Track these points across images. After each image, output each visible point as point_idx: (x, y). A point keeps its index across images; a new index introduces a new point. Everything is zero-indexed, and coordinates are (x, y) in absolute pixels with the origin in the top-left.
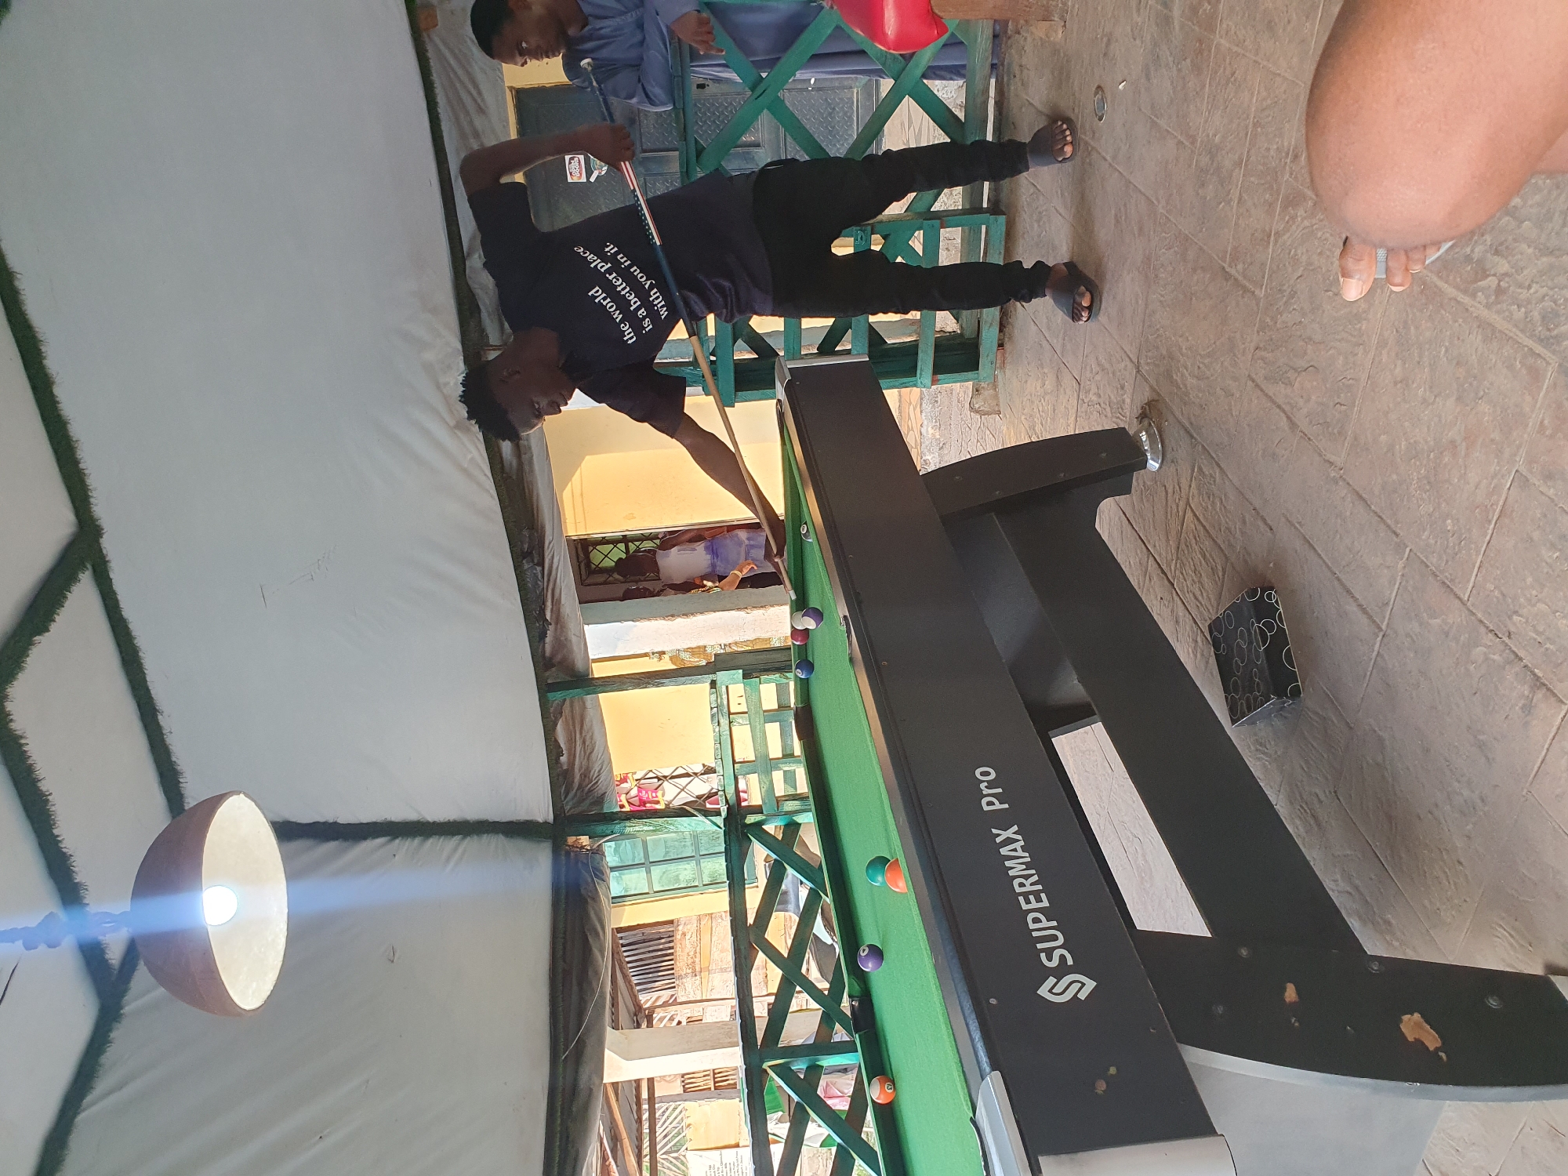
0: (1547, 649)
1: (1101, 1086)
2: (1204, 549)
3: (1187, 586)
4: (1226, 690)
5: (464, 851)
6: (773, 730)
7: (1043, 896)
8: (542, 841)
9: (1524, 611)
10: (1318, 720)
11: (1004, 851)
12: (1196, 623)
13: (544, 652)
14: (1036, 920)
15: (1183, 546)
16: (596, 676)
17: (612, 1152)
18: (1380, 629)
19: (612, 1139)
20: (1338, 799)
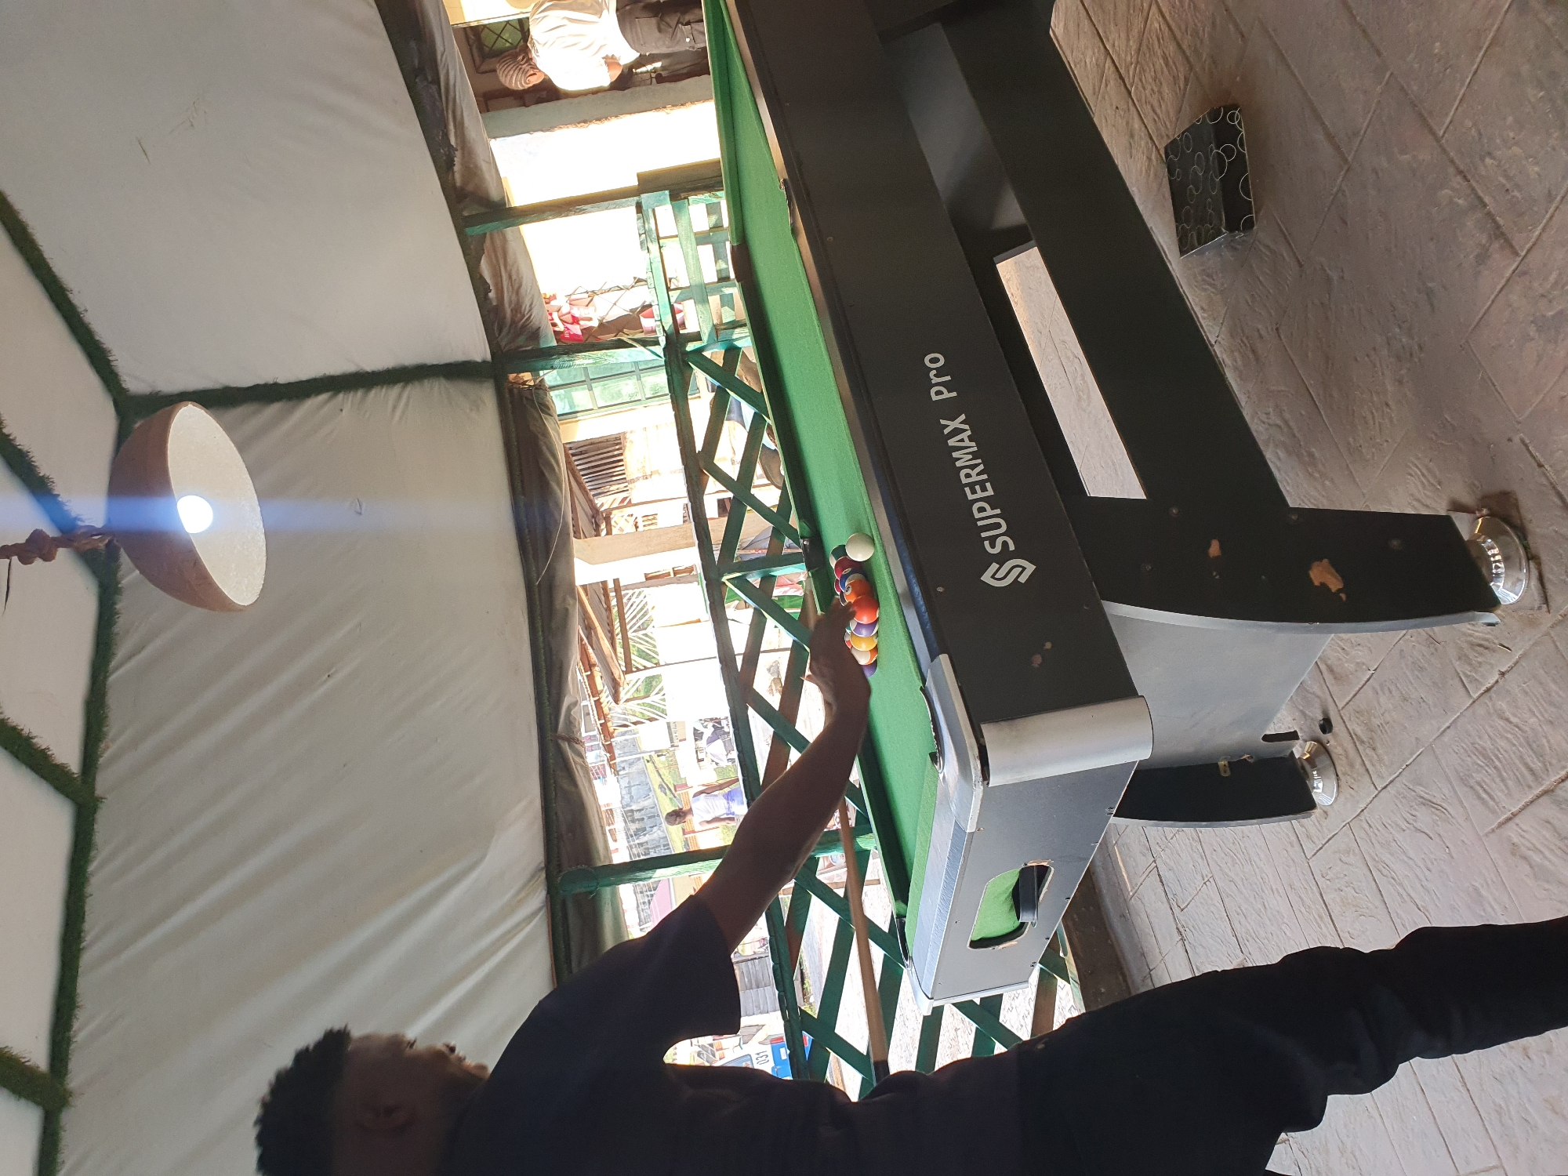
0: (1513, 197)
1: (1037, 660)
2: (1168, 55)
3: (1146, 97)
4: (1178, 218)
5: (409, 398)
6: (707, 251)
7: (988, 485)
8: (485, 381)
9: (1498, 153)
10: (1268, 253)
11: (952, 442)
12: (1151, 138)
13: (455, 183)
14: (982, 510)
15: (1144, 48)
16: (513, 205)
17: (587, 638)
18: (1346, 161)
19: (586, 629)
20: (1279, 336)
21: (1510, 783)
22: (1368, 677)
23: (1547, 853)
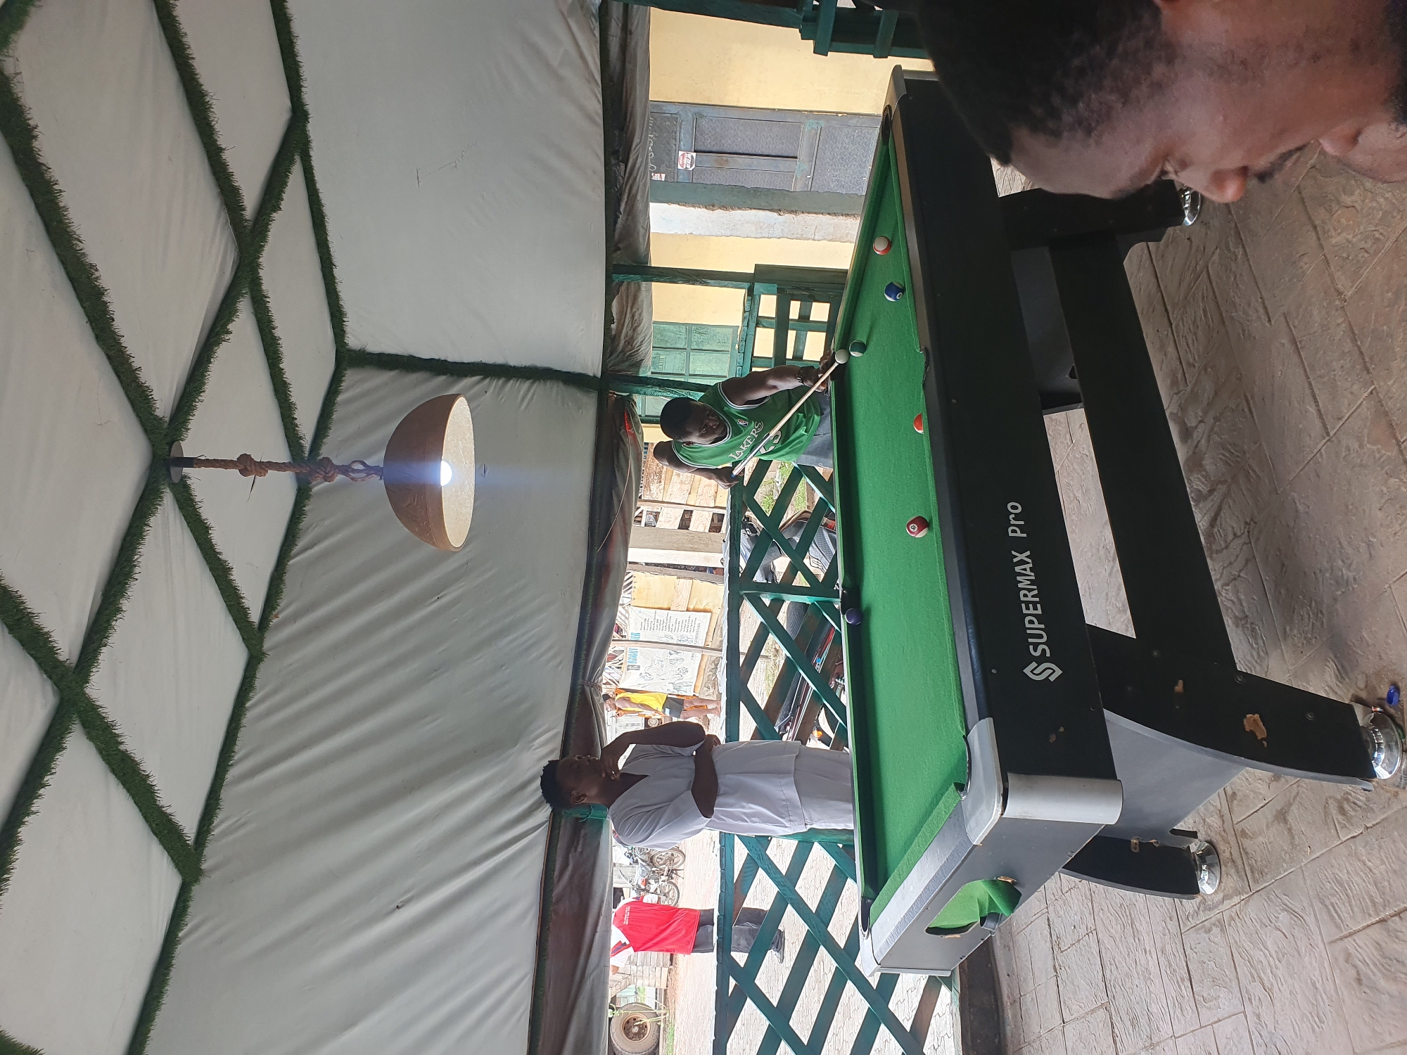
1: (1053, 738)
2: (1207, 309)
3: (1183, 332)
5: (534, 394)
7: (1039, 606)
8: (592, 392)
10: (1254, 476)
11: (1018, 569)
12: (1181, 363)
14: (1031, 622)
15: (1190, 297)
16: (652, 265)
18: (1328, 434)
21: (1356, 909)
22: (1262, 805)
23: (1372, 966)
